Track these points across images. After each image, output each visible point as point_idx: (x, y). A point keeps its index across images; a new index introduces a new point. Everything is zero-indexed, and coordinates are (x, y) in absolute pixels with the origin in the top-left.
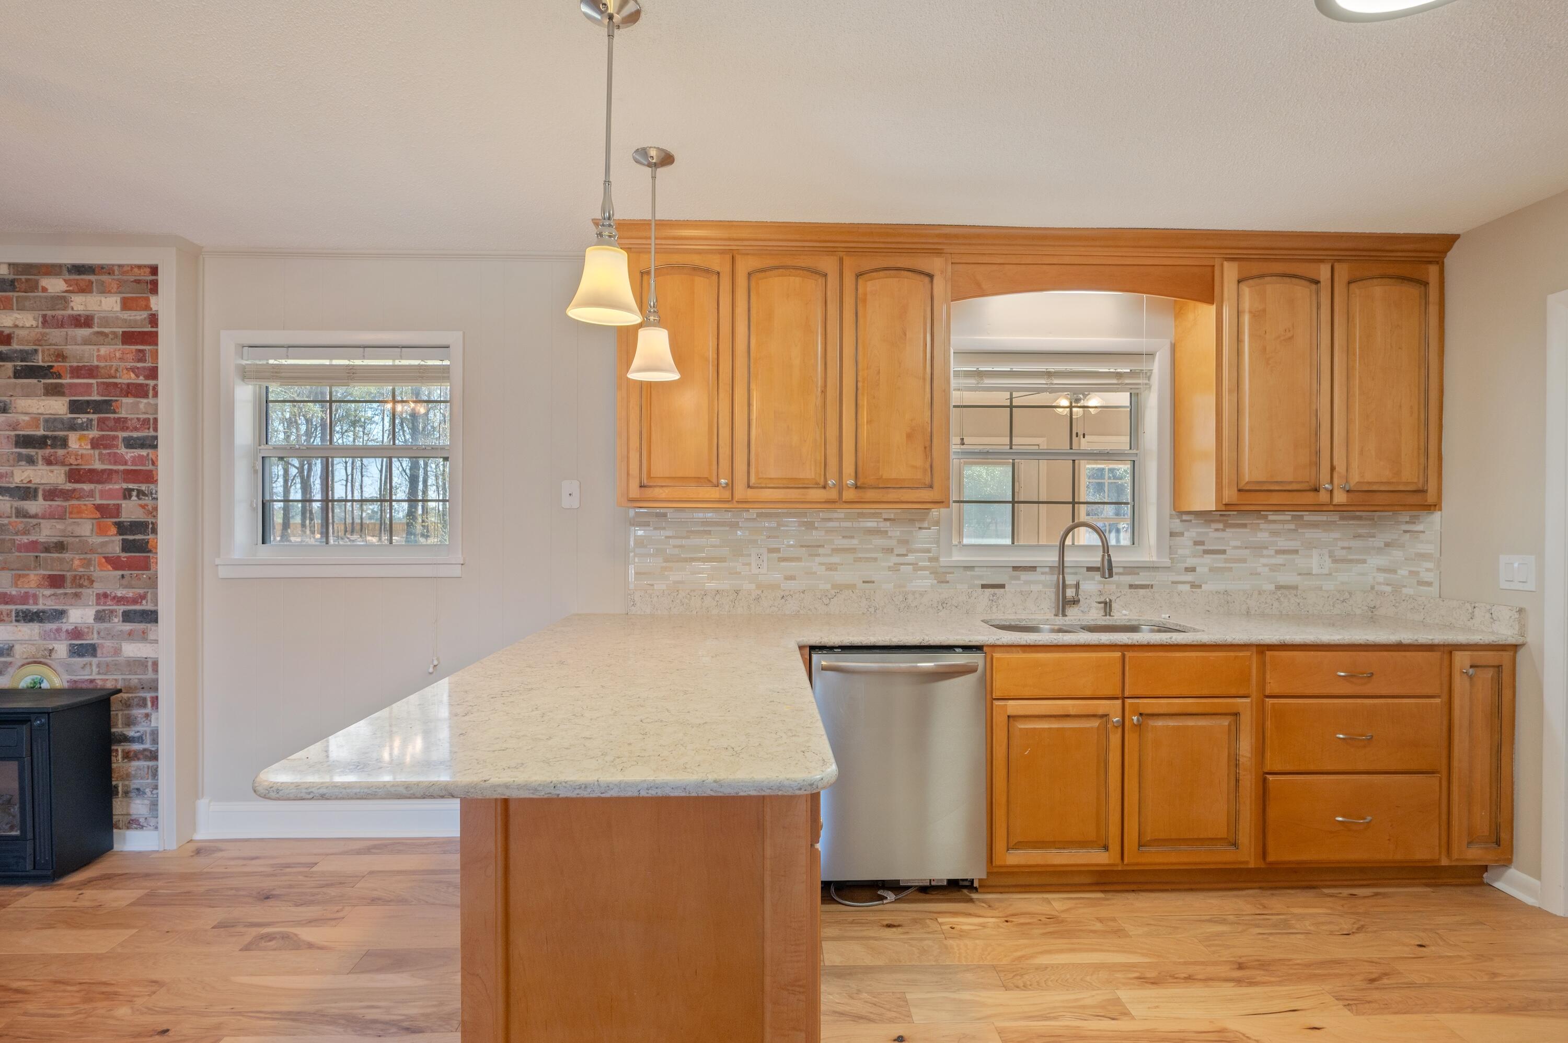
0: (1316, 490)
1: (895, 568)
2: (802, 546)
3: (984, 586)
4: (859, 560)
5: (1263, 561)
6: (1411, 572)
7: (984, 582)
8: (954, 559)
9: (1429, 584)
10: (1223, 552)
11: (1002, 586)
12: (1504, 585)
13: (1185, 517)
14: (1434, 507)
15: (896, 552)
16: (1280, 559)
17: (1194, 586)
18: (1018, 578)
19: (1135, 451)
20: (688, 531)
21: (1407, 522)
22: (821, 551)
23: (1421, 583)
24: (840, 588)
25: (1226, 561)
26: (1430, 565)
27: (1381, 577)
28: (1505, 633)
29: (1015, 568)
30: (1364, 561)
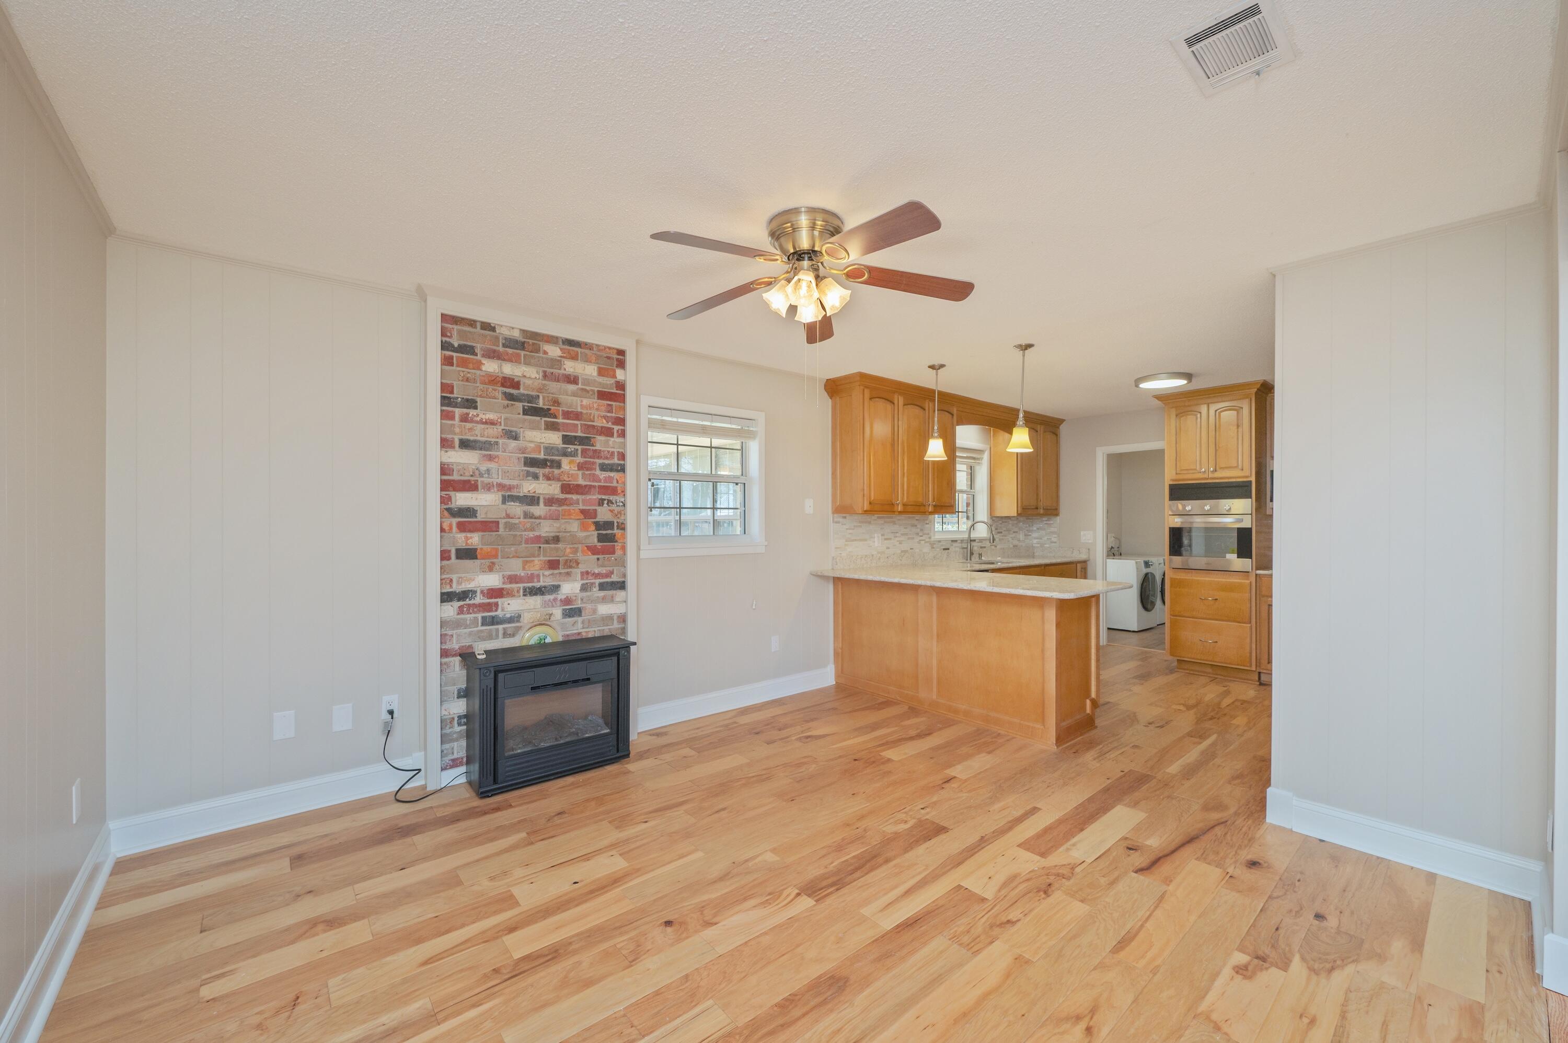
0: (1037, 508)
1: (919, 542)
2: (892, 533)
3: (944, 549)
4: (909, 539)
5: (1011, 536)
6: (1048, 539)
7: (944, 548)
8: (936, 537)
9: (1055, 542)
10: (1001, 532)
11: (948, 549)
12: (1082, 541)
13: (994, 518)
14: (1057, 515)
15: (920, 535)
16: (1014, 535)
17: (996, 547)
18: (952, 546)
19: (973, 491)
20: (854, 526)
21: (1046, 521)
22: (897, 535)
23: (1052, 542)
24: (905, 552)
25: (1003, 536)
26: (1056, 536)
27: (1035, 541)
28: (1083, 557)
29: (952, 541)
30: (1030, 535)
